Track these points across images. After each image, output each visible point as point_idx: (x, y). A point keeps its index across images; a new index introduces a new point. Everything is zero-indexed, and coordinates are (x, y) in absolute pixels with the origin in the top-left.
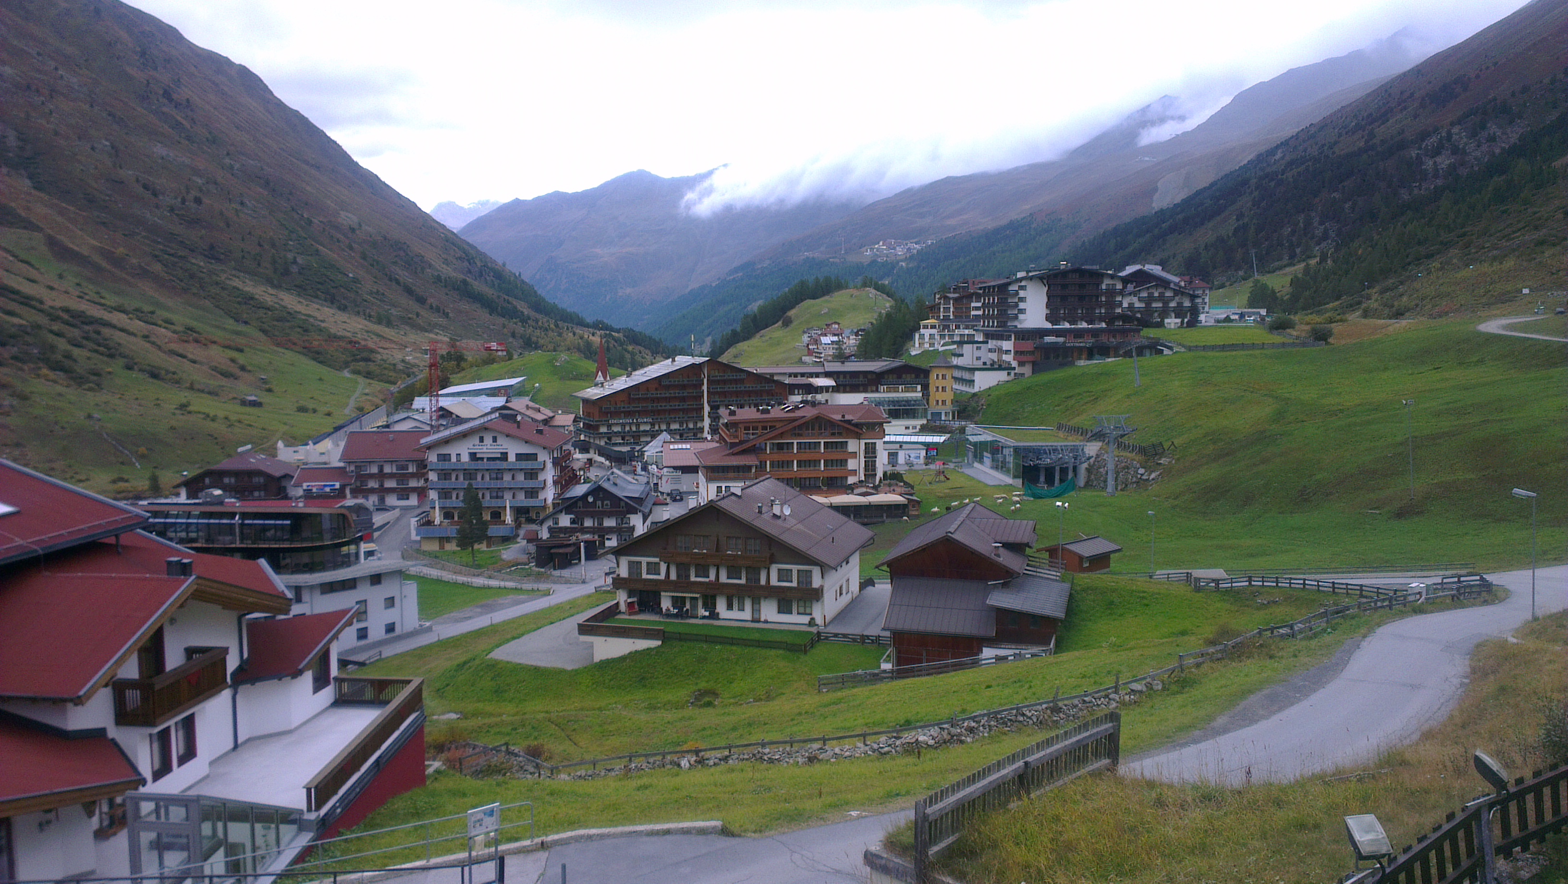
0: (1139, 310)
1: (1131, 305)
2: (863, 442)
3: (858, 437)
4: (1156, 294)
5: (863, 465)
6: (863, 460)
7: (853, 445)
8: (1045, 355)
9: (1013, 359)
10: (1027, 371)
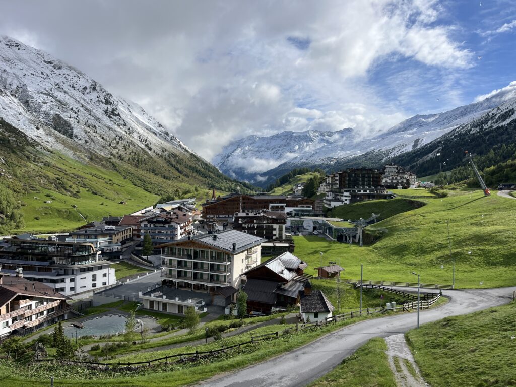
0: (389, 183)
1: (386, 182)
2: (278, 225)
3: (277, 223)
4: (394, 178)
5: (278, 233)
6: (278, 231)
7: (275, 226)
8: (354, 197)
9: (344, 198)
10: (348, 202)
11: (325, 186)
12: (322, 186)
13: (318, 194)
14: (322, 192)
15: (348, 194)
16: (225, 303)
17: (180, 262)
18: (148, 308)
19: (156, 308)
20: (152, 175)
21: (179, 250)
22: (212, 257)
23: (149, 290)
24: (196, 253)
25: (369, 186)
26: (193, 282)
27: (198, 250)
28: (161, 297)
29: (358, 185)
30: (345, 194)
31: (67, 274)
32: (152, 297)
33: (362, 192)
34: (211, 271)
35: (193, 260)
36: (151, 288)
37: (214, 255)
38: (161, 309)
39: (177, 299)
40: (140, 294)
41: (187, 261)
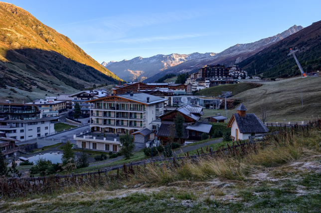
0: (233, 75)
2: (168, 97)
4: (236, 72)
5: (168, 102)
8: (212, 83)
9: (205, 84)
10: (208, 86)
15: (208, 81)
16: (144, 140)
17: (105, 113)
18: (81, 147)
19: (87, 147)
20: (78, 79)
21: (105, 104)
22: (131, 108)
23: (81, 134)
24: (118, 105)
25: (222, 75)
26: (116, 127)
27: (119, 104)
28: (92, 138)
29: (215, 76)
30: (206, 81)
31: (18, 127)
32: (85, 138)
33: (217, 80)
34: (130, 118)
35: (116, 111)
36: (83, 133)
37: (132, 107)
38: (91, 148)
39: (105, 139)
40: (75, 136)
41: (110, 112)
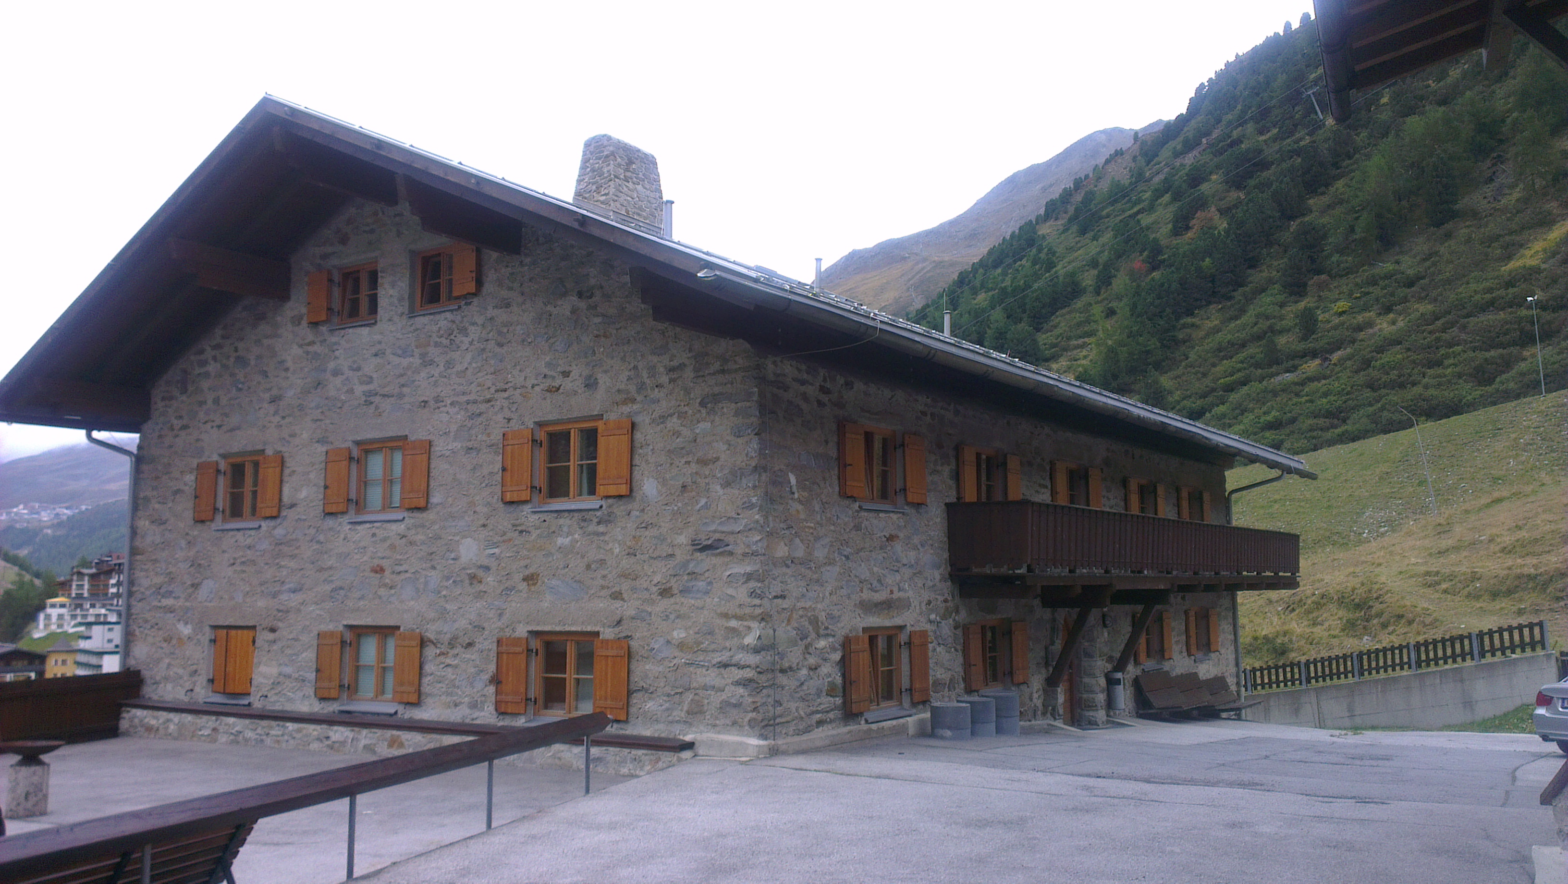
11: (63, 606)
12: (53, 606)
13: (37, 635)
14: (54, 627)
